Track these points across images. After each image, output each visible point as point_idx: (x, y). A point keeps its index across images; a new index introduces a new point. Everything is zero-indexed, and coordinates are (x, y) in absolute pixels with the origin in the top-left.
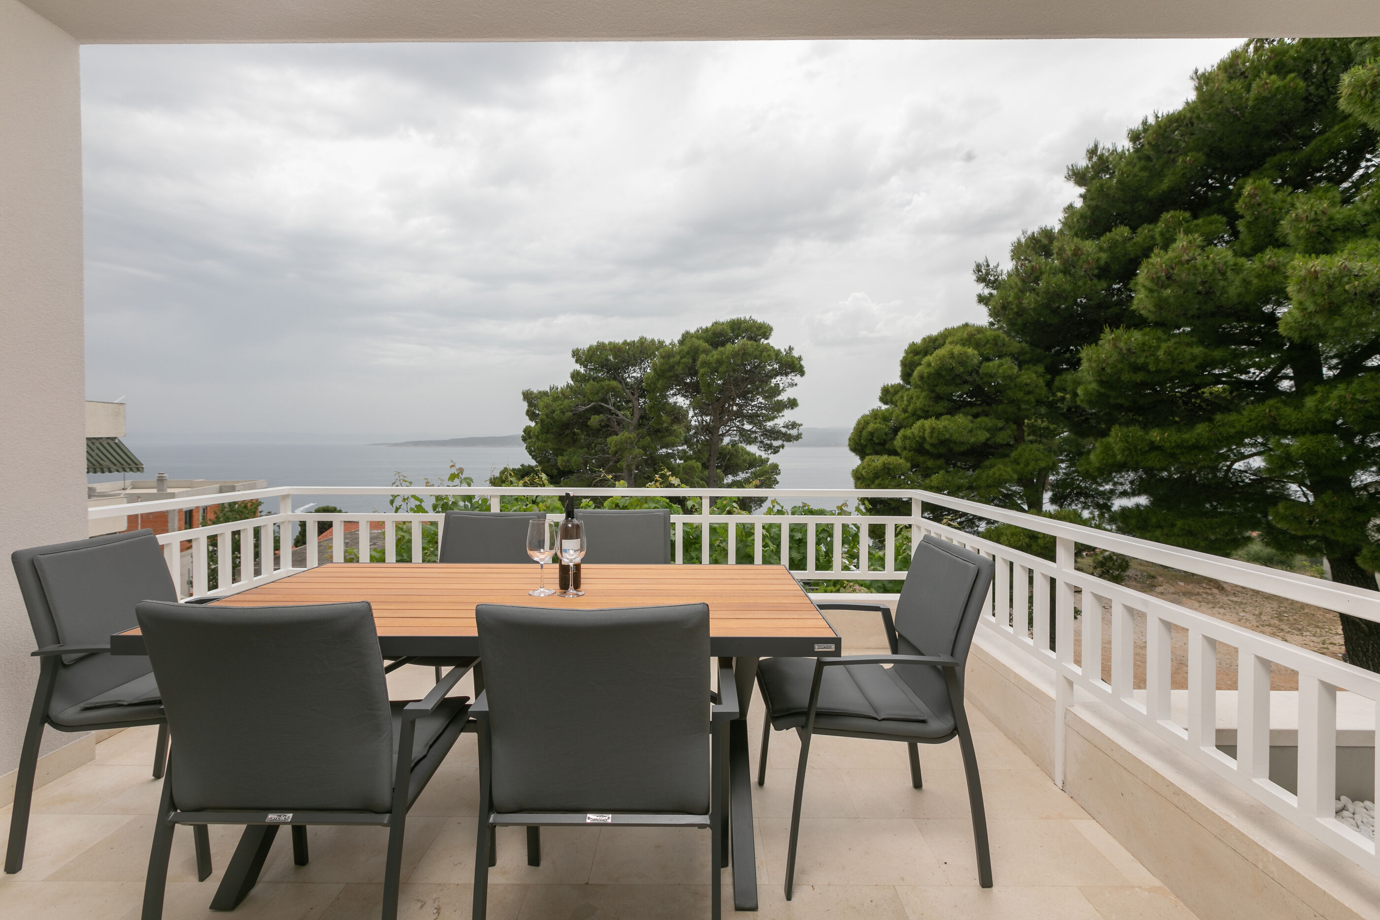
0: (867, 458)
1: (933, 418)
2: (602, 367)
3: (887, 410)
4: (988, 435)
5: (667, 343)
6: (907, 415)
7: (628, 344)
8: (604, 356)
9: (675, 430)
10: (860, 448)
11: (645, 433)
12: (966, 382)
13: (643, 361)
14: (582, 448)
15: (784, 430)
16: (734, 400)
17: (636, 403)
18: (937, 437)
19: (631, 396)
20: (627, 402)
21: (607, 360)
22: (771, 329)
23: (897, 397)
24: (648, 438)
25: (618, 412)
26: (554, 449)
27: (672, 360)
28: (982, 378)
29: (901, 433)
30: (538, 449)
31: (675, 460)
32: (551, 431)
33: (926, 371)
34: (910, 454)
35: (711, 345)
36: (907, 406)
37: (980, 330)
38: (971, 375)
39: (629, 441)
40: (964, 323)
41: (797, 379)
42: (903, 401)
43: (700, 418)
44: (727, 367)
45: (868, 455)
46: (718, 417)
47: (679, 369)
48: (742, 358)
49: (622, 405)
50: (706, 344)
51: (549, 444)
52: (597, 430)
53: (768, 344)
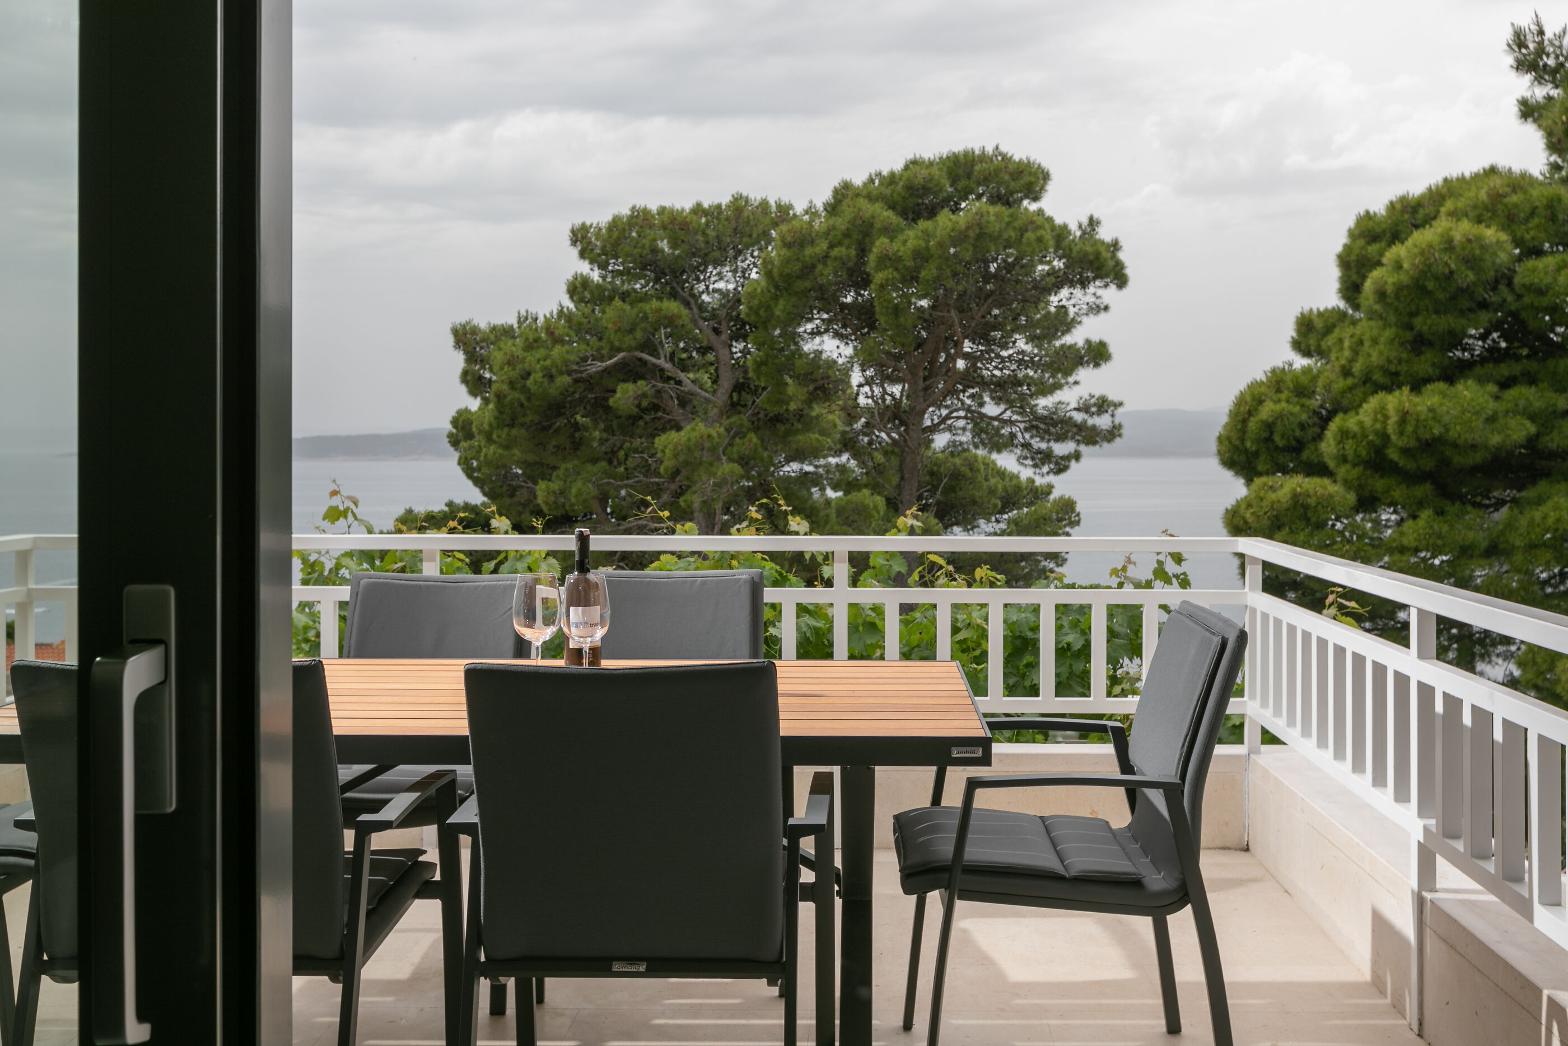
0: (1258, 481)
1: (1406, 390)
2: (644, 268)
3: (1306, 371)
4: (1532, 429)
5: (799, 208)
6: (1350, 381)
7: (706, 213)
8: (646, 242)
9: (817, 417)
10: (1243, 458)
11: (747, 424)
12: (1484, 305)
13: (739, 252)
14: (595, 461)
15: (1078, 417)
16: (958, 345)
17: (723, 353)
18: (1415, 432)
19: (713, 336)
20: (704, 351)
21: (655, 251)
22: (1046, 176)
23: (1330, 340)
24: (753, 438)
25: (682, 376)
26: (525, 464)
27: (809, 251)
28: (1519, 297)
29: (1333, 426)
30: (488, 463)
31: (823, 489)
32: (521, 420)
33: (1391, 280)
34: (1356, 472)
35: (904, 214)
36: (1352, 360)
37: (1520, 183)
38: (1494, 289)
39: (707, 445)
40: (1487, 166)
41: (1109, 294)
42: (1342, 349)
43: (877, 390)
44: (939, 268)
45: (1260, 474)
46: (921, 384)
47: (827, 274)
48: (975, 246)
49: (691, 357)
50: (890, 213)
51: (516, 451)
52: (630, 417)
53: (1040, 212)
